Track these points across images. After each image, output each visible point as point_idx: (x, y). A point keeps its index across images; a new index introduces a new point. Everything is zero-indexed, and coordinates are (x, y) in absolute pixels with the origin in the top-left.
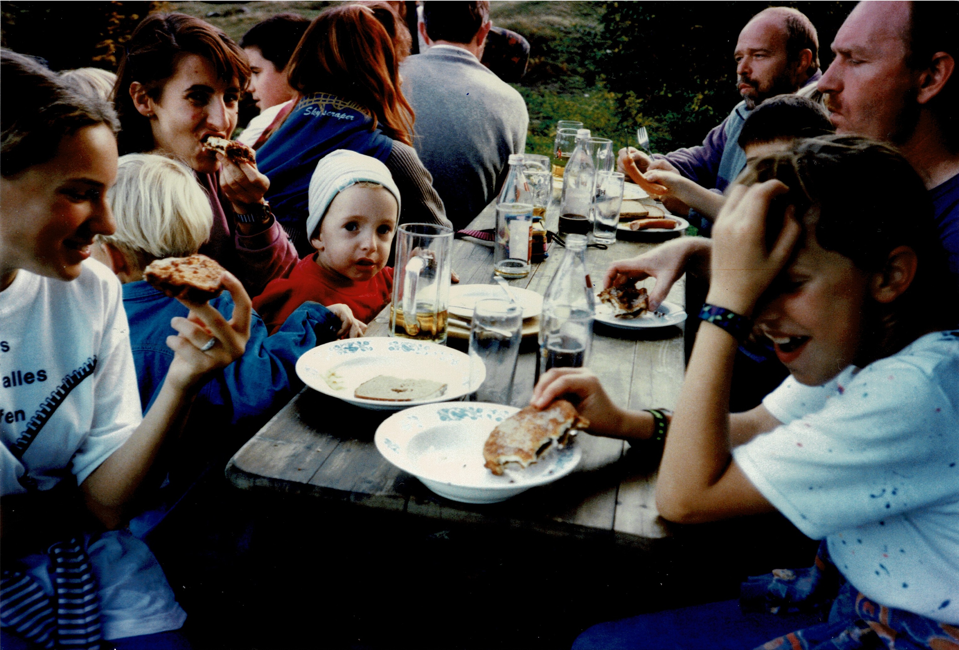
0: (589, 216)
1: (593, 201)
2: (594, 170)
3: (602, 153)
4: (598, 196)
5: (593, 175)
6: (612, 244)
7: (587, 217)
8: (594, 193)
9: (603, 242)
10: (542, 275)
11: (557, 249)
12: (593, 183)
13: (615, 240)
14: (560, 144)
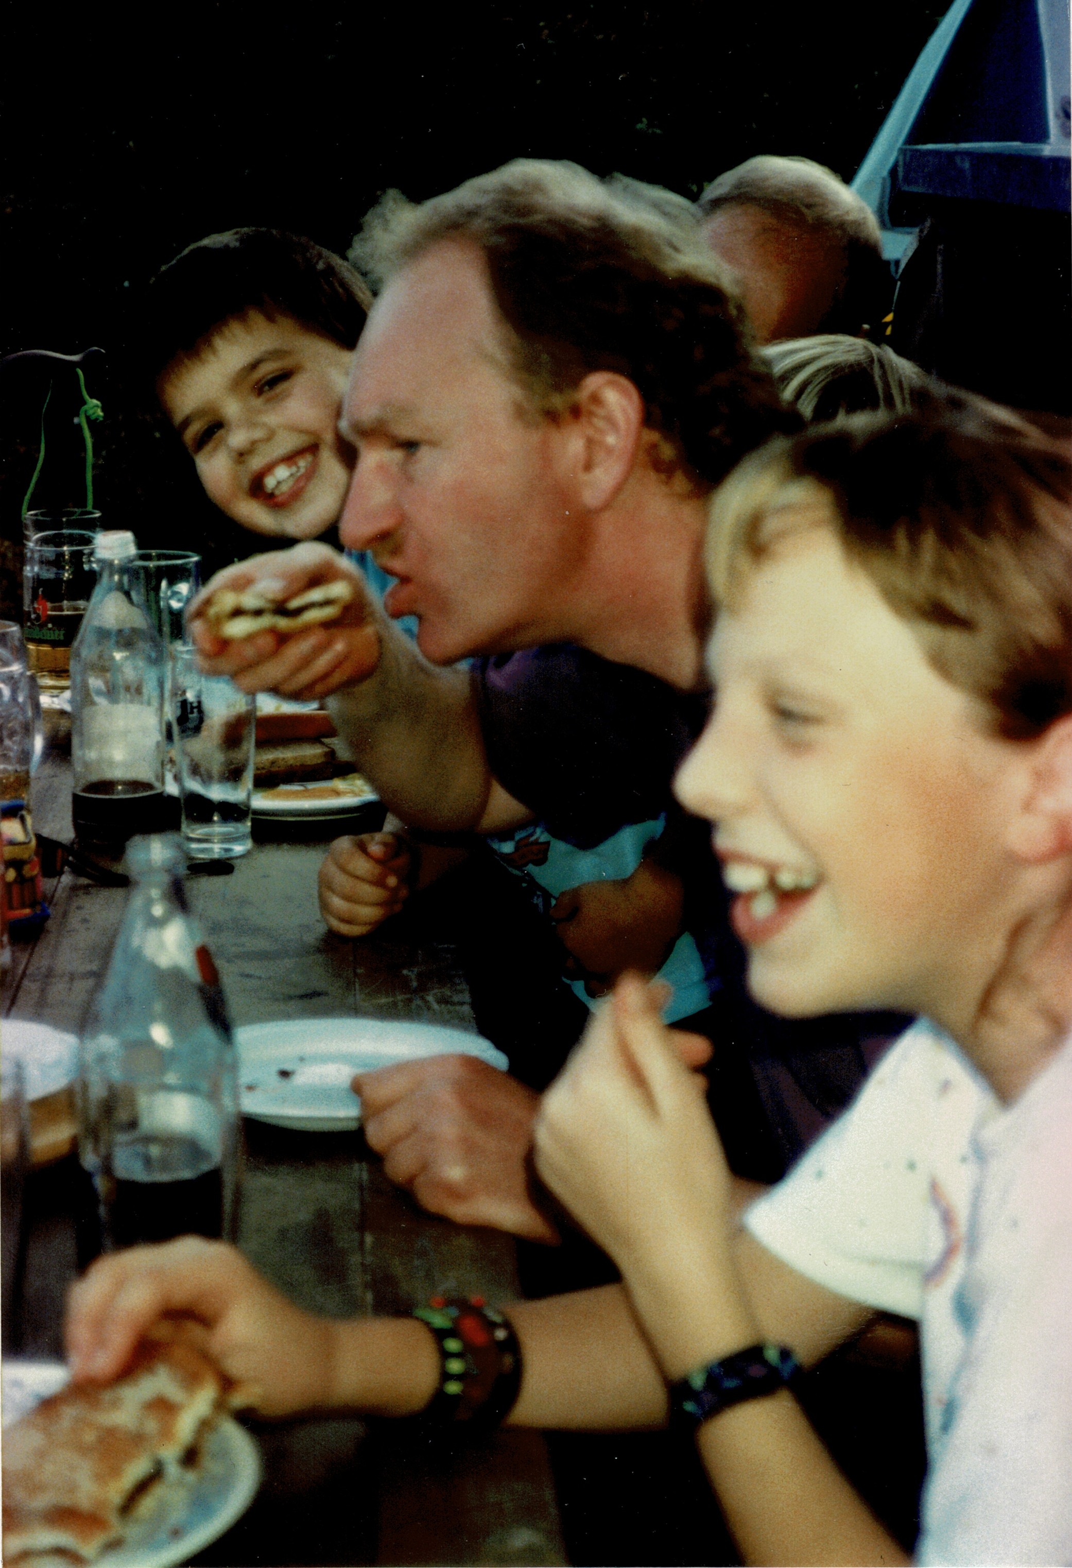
0: (163, 782)
1: (169, 736)
2: (157, 645)
3: (175, 594)
4: (182, 720)
5: (157, 661)
6: (243, 856)
7: (157, 784)
8: (171, 712)
9: (216, 850)
10: (49, 974)
11: (81, 893)
12: (161, 685)
13: (248, 844)
14: (38, 581)
